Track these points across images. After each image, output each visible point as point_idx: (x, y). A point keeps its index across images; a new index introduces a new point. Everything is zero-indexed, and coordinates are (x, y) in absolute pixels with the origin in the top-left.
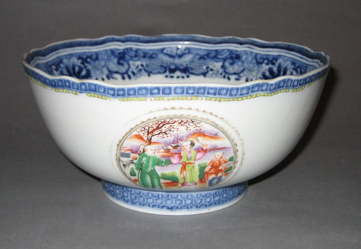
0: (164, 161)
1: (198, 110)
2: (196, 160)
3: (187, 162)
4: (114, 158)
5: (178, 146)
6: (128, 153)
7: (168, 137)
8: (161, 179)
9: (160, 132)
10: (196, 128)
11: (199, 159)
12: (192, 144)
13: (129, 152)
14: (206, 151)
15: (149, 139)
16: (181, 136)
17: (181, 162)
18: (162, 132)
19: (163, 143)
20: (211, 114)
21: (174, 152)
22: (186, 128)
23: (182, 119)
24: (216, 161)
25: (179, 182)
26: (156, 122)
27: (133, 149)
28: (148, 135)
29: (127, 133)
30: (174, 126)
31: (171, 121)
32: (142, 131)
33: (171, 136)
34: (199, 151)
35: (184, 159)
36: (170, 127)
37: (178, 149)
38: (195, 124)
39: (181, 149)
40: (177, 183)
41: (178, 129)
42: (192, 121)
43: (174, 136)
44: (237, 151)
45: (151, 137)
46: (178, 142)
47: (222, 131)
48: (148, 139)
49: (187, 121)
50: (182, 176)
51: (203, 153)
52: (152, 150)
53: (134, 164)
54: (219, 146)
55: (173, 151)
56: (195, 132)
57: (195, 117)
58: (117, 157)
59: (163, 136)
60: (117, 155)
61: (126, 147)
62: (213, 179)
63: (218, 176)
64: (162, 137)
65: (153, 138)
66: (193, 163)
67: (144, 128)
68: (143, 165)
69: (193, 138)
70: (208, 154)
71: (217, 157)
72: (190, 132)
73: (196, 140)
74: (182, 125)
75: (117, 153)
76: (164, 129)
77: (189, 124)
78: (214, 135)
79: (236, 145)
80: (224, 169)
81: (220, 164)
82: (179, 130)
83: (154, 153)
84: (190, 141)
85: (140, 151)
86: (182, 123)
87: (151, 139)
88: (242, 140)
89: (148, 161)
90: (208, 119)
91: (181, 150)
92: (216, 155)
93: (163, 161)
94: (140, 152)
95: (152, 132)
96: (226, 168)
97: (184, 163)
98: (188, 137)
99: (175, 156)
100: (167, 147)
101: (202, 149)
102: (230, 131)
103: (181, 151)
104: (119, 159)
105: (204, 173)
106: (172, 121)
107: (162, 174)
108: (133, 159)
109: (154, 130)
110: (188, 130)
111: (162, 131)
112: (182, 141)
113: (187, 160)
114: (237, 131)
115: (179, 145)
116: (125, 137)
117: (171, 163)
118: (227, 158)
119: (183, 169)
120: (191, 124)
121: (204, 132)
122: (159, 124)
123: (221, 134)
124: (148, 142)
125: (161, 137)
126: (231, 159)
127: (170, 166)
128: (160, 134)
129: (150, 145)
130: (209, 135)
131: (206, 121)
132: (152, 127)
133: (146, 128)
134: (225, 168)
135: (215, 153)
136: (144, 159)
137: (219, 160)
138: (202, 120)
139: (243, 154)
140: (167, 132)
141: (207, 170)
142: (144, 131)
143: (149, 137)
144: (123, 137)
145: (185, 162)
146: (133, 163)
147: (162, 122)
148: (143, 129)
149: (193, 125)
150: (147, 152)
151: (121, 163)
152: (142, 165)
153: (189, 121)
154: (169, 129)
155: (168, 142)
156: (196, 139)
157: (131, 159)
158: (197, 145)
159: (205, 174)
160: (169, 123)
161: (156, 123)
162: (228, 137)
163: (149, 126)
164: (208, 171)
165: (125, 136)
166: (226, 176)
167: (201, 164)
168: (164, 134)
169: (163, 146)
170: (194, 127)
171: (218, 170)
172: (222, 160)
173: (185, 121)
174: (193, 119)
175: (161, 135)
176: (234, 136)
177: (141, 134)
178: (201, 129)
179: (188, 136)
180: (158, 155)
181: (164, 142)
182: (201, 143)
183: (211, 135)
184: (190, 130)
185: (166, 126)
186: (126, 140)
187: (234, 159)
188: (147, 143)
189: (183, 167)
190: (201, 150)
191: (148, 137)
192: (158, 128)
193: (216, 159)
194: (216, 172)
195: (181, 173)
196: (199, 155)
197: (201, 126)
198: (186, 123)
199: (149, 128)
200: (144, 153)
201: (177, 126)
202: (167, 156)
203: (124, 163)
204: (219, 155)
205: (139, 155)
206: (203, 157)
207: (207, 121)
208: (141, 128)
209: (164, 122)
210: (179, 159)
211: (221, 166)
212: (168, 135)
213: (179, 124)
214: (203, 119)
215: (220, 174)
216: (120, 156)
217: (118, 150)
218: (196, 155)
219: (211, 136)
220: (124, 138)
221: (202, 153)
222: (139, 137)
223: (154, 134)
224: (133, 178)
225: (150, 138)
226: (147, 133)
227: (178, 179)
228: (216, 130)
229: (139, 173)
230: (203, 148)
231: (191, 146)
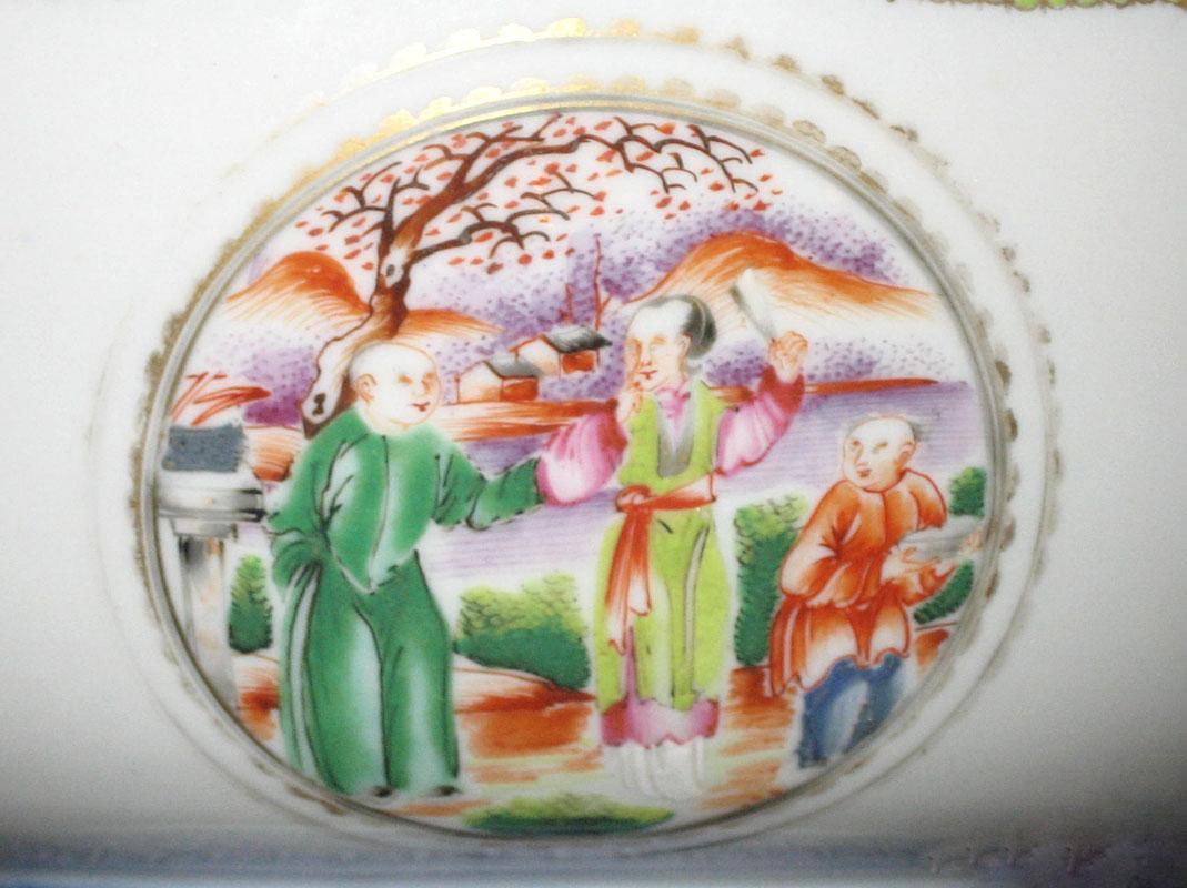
0: (492, 476)
1: (739, 49)
2: (720, 471)
3: (660, 487)
4: (117, 482)
5: (598, 343)
6: (228, 428)
7: (525, 260)
8: (460, 661)
9: (469, 220)
10: (726, 196)
11: (745, 464)
12: (700, 330)
13: (233, 415)
14: (790, 397)
15: (390, 281)
16: (619, 259)
17: (614, 483)
18: (484, 224)
19: (492, 315)
20: (834, 86)
21: (563, 397)
22: (655, 193)
23: (632, 120)
24: (864, 497)
25: (590, 688)
26: (448, 142)
27: (265, 386)
28: (383, 251)
29: (229, 250)
30: (572, 169)
31: (554, 128)
32: (340, 217)
33: (549, 255)
34: (746, 397)
35: (637, 463)
36: (542, 182)
37: (598, 373)
38: (721, 163)
39: (620, 372)
40: (572, 705)
41: (600, 197)
42: (698, 132)
43: (570, 252)
44: (1008, 429)
45: (407, 268)
46: (598, 307)
47: (908, 232)
48: (380, 288)
49: (668, 130)
50: (615, 630)
51: (776, 410)
52: (405, 380)
53: (265, 522)
54: (884, 362)
55: (559, 384)
56: (717, 224)
57: (719, 104)
58: (137, 480)
59: (493, 251)
60: (137, 457)
61: (218, 377)
62: (842, 674)
63: (873, 654)
64: (488, 262)
65: (419, 273)
66: (698, 502)
67: (359, 194)
68: (338, 525)
69: (706, 280)
70: (808, 427)
71: (868, 458)
72: (689, 222)
73: (729, 299)
74: (630, 167)
75: (142, 443)
76: (499, 198)
77: (678, 158)
78: (850, 266)
79: (1004, 372)
80: (915, 587)
81: (893, 535)
82: (607, 205)
83: (422, 408)
84: (686, 298)
85: (320, 399)
86: (634, 150)
87: (404, 284)
88: (1045, 337)
89: (371, 488)
90: (808, 129)
91: (612, 381)
92: (863, 442)
93: (482, 478)
94: (319, 411)
95: (416, 224)
96: (930, 581)
97: (639, 500)
98: (669, 268)
99: (575, 432)
100: (515, 350)
101: (768, 375)
102: (965, 249)
103: (614, 384)
104: (155, 488)
105: (777, 607)
106: (561, 133)
107: (475, 607)
108: (259, 474)
109: (432, 207)
110: (673, 208)
111: (489, 214)
112: (627, 301)
113: (661, 470)
114: (1008, 254)
115: (604, 333)
116: (216, 286)
117: (543, 497)
118: (941, 476)
119: (627, 555)
120: (694, 159)
121: (783, 228)
122: (469, 161)
123: (899, 263)
124: (384, 313)
125: (477, 261)
126: (970, 497)
127: (535, 522)
128: (476, 235)
129: (397, 339)
130: (816, 259)
131: (798, 144)
132: (415, 184)
133: (370, 196)
134: (922, 579)
135: (855, 426)
136: (348, 466)
137: (882, 492)
138: (768, 135)
139: (1052, 460)
140: (524, 225)
141: (795, 572)
142: (358, 224)
143: (391, 270)
144: (202, 288)
145: (644, 491)
146: (259, 514)
147: (488, 141)
148: (351, 203)
149: (706, 172)
150: (368, 398)
151: (164, 525)
152: (325, 524)
153: (682, 132)
154: (542, 198)
155: (525, 311)
156: (729, 283)
157: (243, 477)
158: (734, 336)
159: (783, 615)
160: (536, 146)
161: (446, 150)
162: (950, 294)
163: (397, 172)
164: (804, 590)
165: (212, 276)
166: (930, 665)
167: (759, 508)
168: (498, 235)
169: (491, 339)
170: (717, 187)
171: (872, 592)
172: (903, 488)
173: (654, 136)
174: (710, 124)
175: (477, 249)
176: (988, 290)
177: (336, 247)
178: (761, 206)
179: (673, 260)
180: (449, 427)
181: (501, 305)
182: (758, 326)
183: (830, 257)
184: (685, 206)
185: (520, 169)
186: (221, 309)
187: (988, 499)
188: (370, 327)
189: (631, 533)
190: (763, 388)
191: (384, 271)
192: (459, 189)
193: (864, 474)
194: (863, 607)
195: (608, 597)
196: (748, 431)
197: (765, 179)
198: (657, 148)
199: (395, 191)
200: (342, 415)
201: (595, 176)
202: (516, 430)
203: (189, 527)
204: (884, 445)
205: (311, 430)
206: (772, 444)
207: (805, 146)
208: (336, 192)
209: (501, 138)
210: (598, 455)
211: (894, 550)
212: (534, 246)
213: (607, 157)
214: (775, 122)
215: (887, 636)
216: (166, 466)
217: (148, 411)
218: (724, 428)
219: (830, 266)
220: (208, 294)
221: (767, 410)
222: (320, 275)
223: (426, 242)
224: (247, 672)
225: (397, 277)
226: (376, 236)
227: (583, 652)
228: (865, 227)
229: (297, 606)
230: (774, 363)
231: (687, 340)
